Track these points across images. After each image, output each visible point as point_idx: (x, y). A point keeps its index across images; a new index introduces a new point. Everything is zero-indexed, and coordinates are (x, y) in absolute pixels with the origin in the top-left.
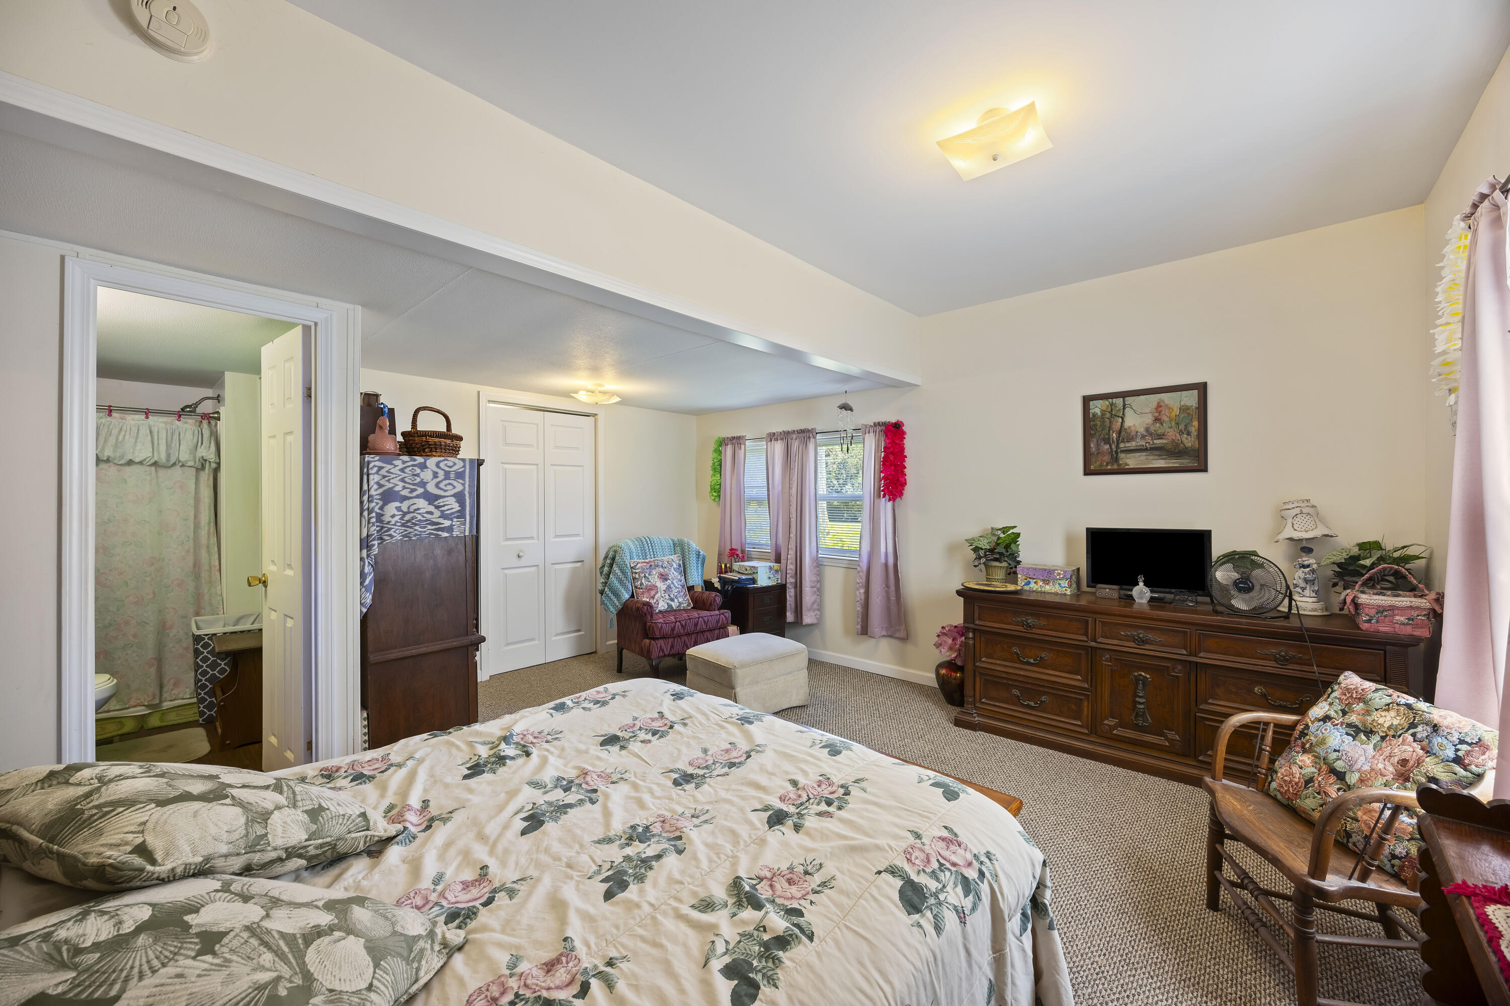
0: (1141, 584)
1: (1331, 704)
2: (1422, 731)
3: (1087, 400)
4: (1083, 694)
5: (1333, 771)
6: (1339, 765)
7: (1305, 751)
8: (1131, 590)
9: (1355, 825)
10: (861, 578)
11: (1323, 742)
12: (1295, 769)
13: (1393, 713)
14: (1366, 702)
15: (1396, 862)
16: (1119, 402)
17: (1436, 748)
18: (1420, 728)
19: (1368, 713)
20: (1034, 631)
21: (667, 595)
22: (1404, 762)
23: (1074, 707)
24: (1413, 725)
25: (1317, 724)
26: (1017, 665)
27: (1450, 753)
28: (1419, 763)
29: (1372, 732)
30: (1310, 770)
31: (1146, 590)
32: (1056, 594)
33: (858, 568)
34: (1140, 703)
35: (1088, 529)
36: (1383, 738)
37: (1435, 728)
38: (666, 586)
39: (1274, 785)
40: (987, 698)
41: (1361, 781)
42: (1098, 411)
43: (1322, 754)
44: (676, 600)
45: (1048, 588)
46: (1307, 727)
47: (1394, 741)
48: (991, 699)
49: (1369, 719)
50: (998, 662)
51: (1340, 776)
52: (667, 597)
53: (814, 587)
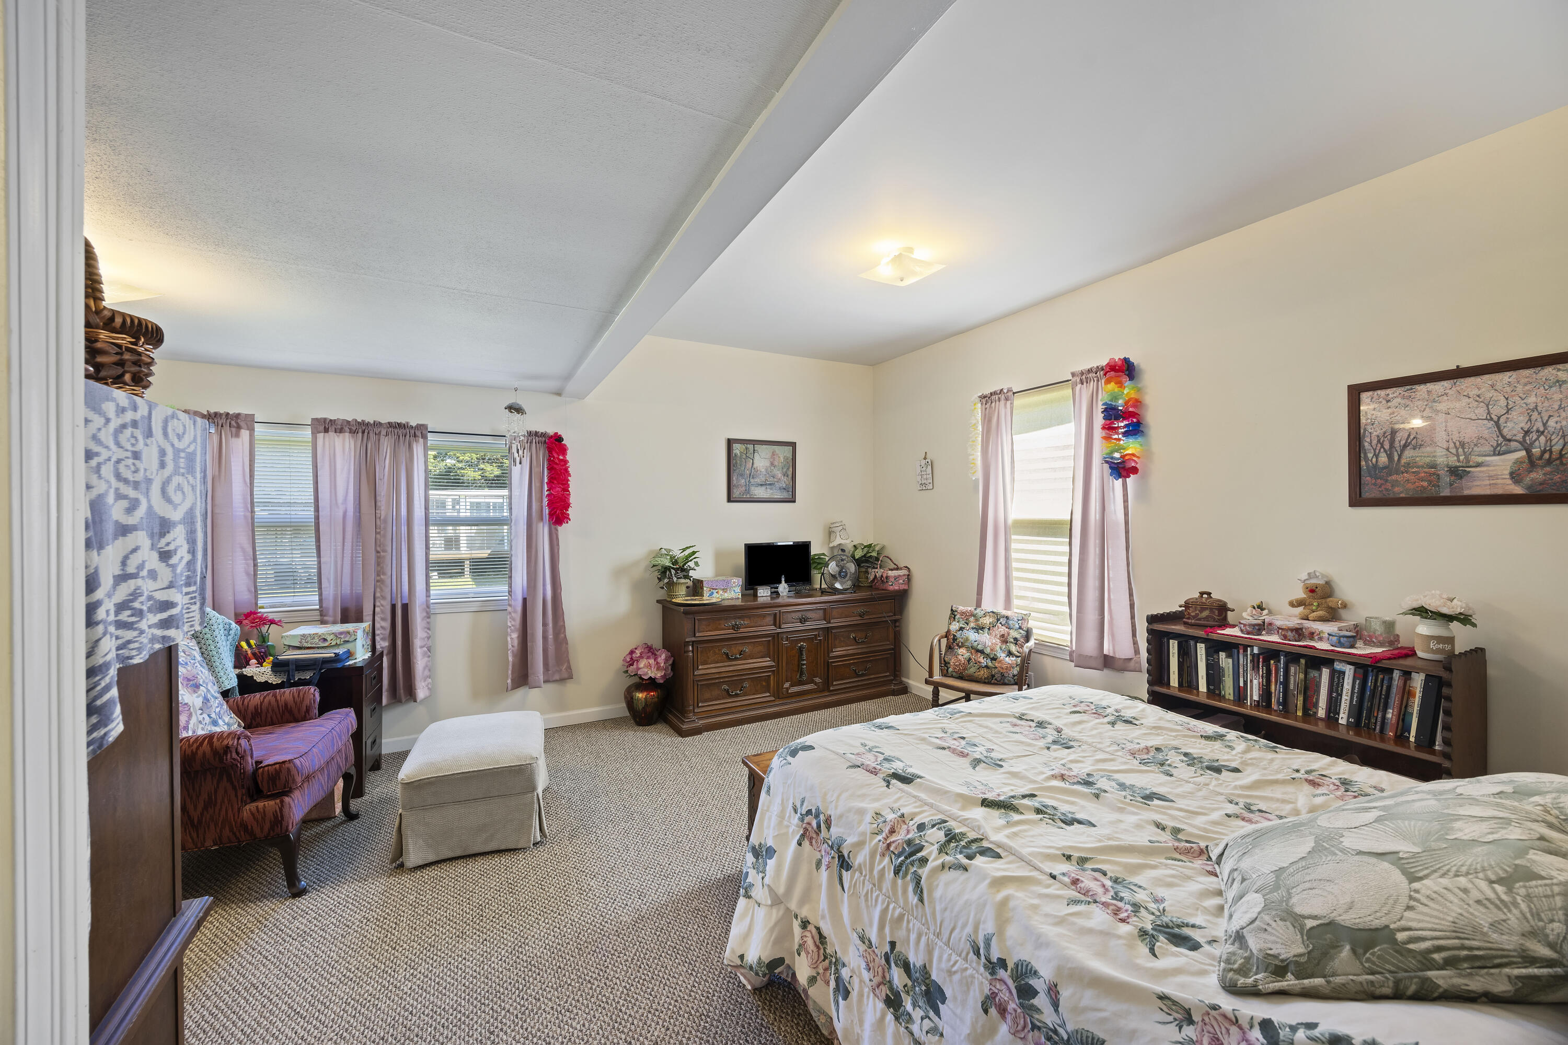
0: (783, 582)
1: (958, 622)
2: (1003, 621)
3: (730, 442)
4: (769, 671)
5: (978, 651)
6: (980, 647)
7: (960, 647)
8: (777, 588)
9: (996, 670)
10: (514, 620)
11: (967, 639)
12: (960, 657)
13: (988, 617)
14: (974, 616)
15: (1016, 677)
16: (750, 447)
17: (1012, 626)
18: (1001, 620)
19: (977, 620)
20: (742, 630)
21: (205, 716)
22: (1003, 636)
23: (764, 684)
24: (998, 620)
25: (959, 633)
26: (726, 664)
27: (1017, 626)
28: (1009, 634)
29: (983, 628)
30: (967, 655)
31: (786, 585)
32: (732, 599)
33: (509, 609)
34: (804, 665)
35: (746, 545)
36: (989, 629)
37: (1007, 618)
38: (201, 700)
39: (950, 670)
40: (702, 702)
41: (992, 650)
42: (738, 452)
43: (970, 645)
44: (220, 722)
45: (726, 595)
46: (954, 636)
47: (995, 629)
48: (706, 701)
49: (980, 623)
50: (712, 666)
51: (982, 652)
52: (207, 720)
53: (423, 647)
